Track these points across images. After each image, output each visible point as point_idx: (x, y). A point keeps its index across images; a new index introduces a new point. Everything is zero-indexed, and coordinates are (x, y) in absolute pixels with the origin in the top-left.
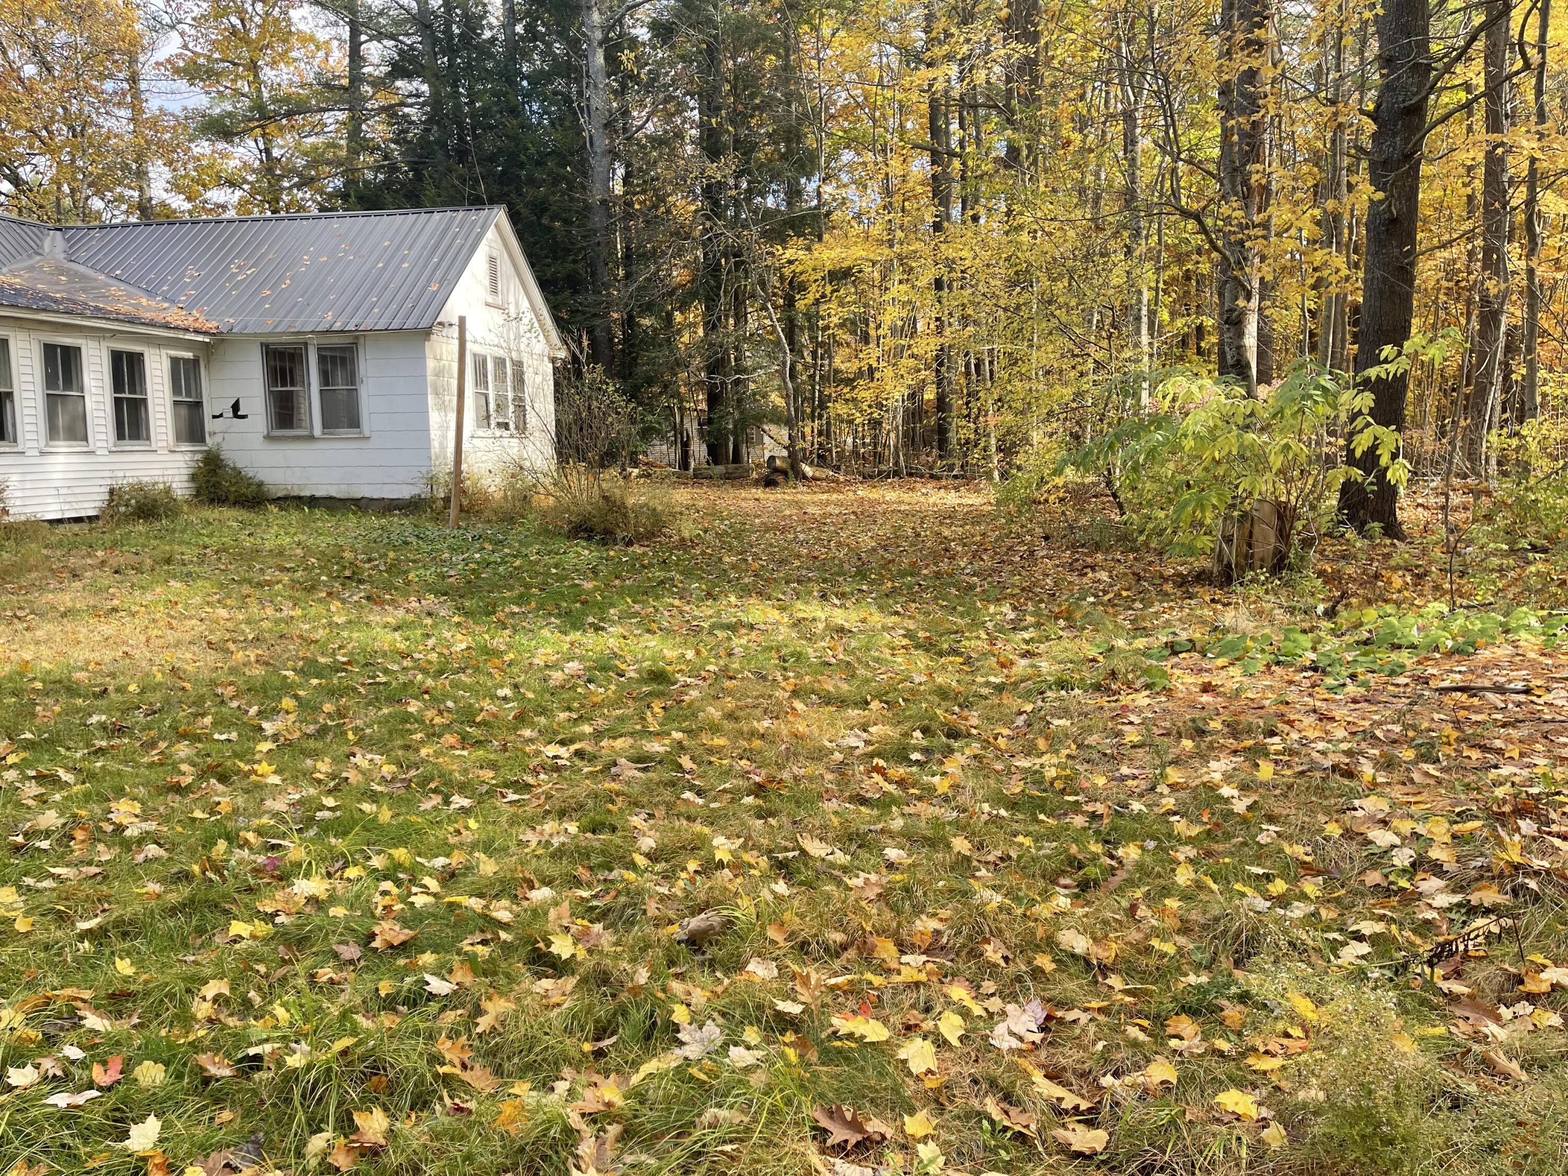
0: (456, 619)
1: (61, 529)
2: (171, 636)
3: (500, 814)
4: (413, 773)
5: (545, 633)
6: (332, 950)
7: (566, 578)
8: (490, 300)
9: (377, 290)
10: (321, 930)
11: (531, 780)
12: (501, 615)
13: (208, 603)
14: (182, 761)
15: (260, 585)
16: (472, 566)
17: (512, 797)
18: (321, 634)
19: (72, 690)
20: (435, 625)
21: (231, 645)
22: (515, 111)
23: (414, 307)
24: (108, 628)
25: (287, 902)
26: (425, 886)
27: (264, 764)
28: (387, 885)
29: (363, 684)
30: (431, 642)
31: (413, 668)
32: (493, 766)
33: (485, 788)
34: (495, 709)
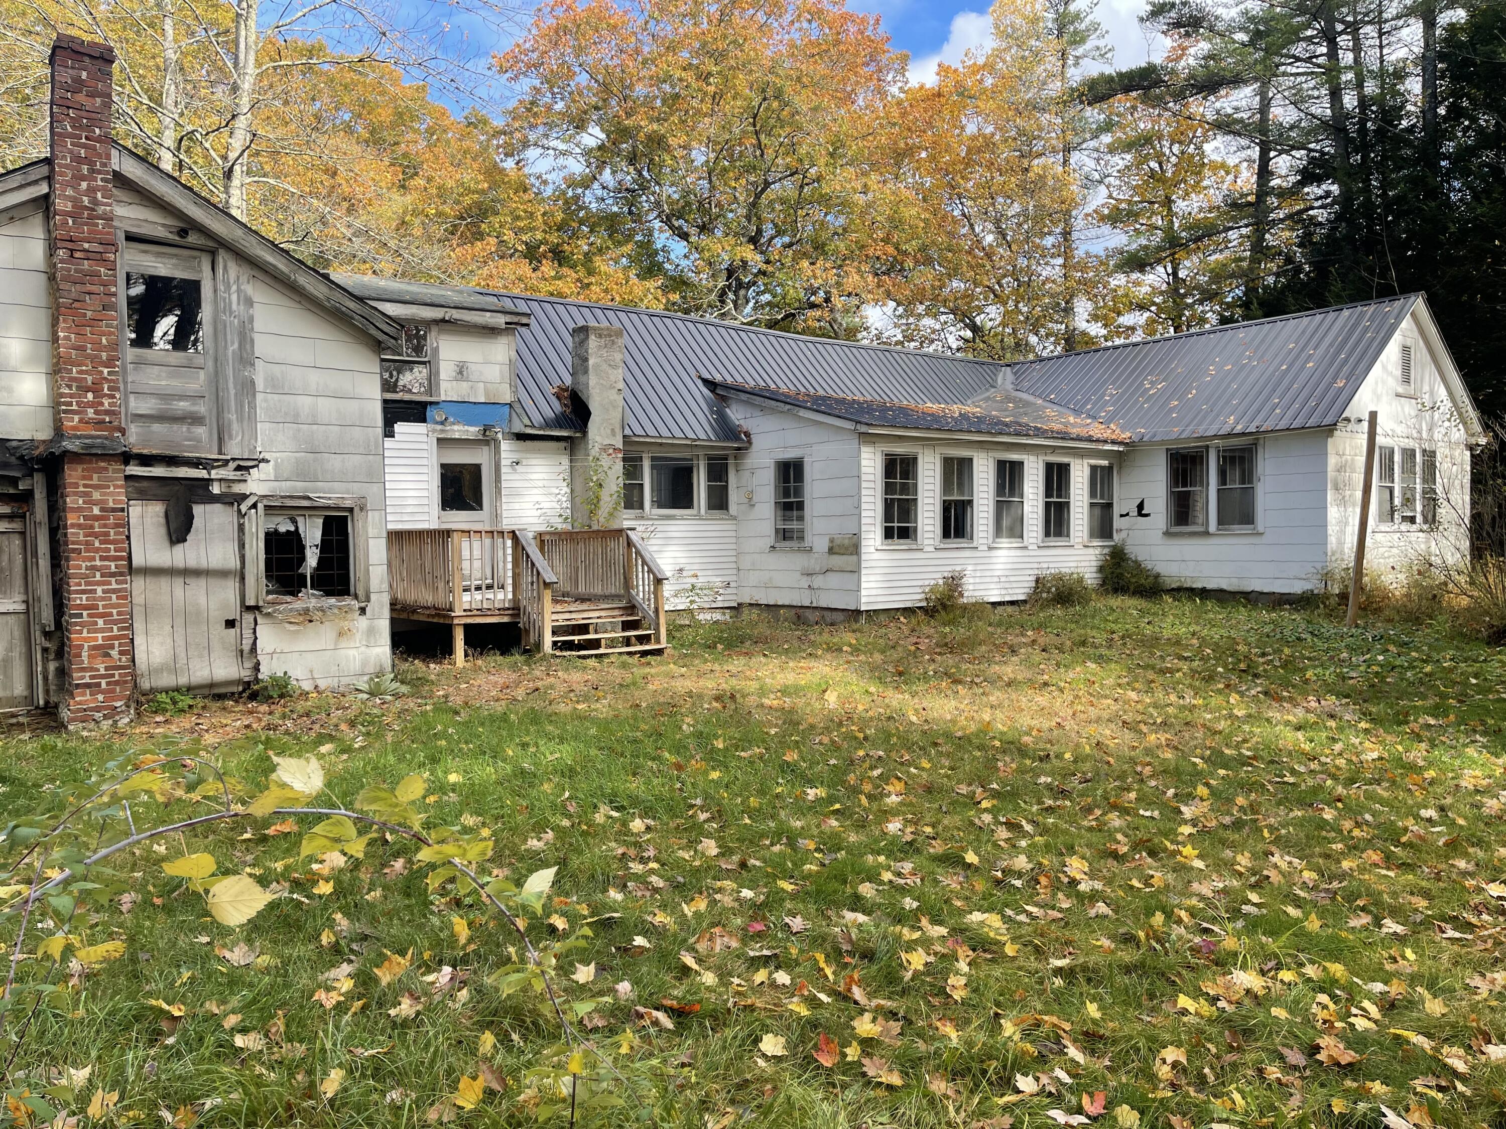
0: (1363, 725)
1: (1000, 609)
2: (1093, 712)
3: (1441, 951)
4: (1335, 885)
5: (1471, 751)
6: (1276, 1051)
7: (1490, 690)
8: (1400, 390)
9: (1279, 392)
10: (1265, 1026)
11: (1474, 920)
12: (1416, 727)
13: (1119, 685)
14: (1117, 830)
15: (1162, 672)
16: (1376, 668)
17: (1451, 933)
18: (1222, 725)
19: (1022, 752)
20: (1340, 729)
21: (1144, 729)
22: (1434, 193)
23: (1318, 405)
24: (1042, 699)
25: (1228, 989)
26: (1363, 1009)
27: (1189, 847)
28: (1323, 998)
29: (1270, 782)
30: (1338, 747)
31: (1322, 772)
32: (1426, 894)
33: (1419, 918)
34: (1422, 832)
